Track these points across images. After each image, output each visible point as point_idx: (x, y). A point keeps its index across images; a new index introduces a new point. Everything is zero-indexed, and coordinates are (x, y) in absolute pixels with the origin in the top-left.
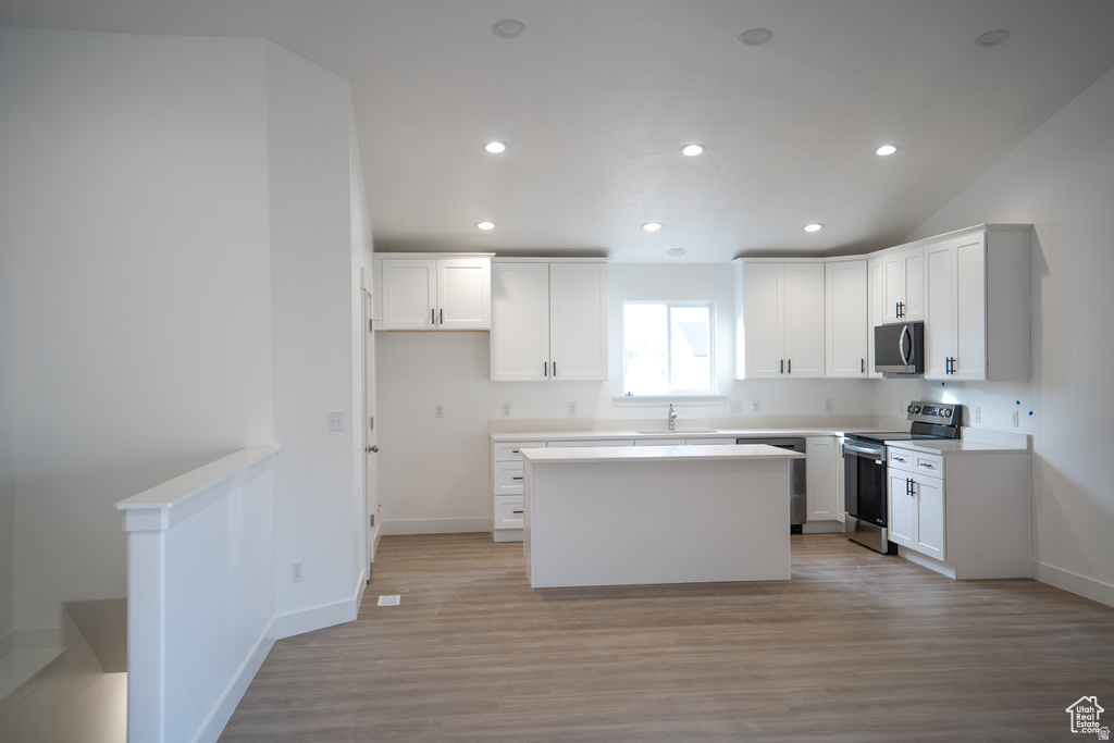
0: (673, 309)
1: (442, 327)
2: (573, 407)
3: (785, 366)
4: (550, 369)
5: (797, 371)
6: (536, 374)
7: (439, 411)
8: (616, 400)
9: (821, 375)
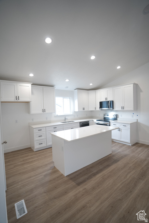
0: (64, 99)
1: (19, 101)
2: (47, 118)
3: (84, 109)
4: (44, 111)
5: (86, 110)
6: (41, 112)
7: (16, 122)
8: (55, 116)
9: (88, 110)
